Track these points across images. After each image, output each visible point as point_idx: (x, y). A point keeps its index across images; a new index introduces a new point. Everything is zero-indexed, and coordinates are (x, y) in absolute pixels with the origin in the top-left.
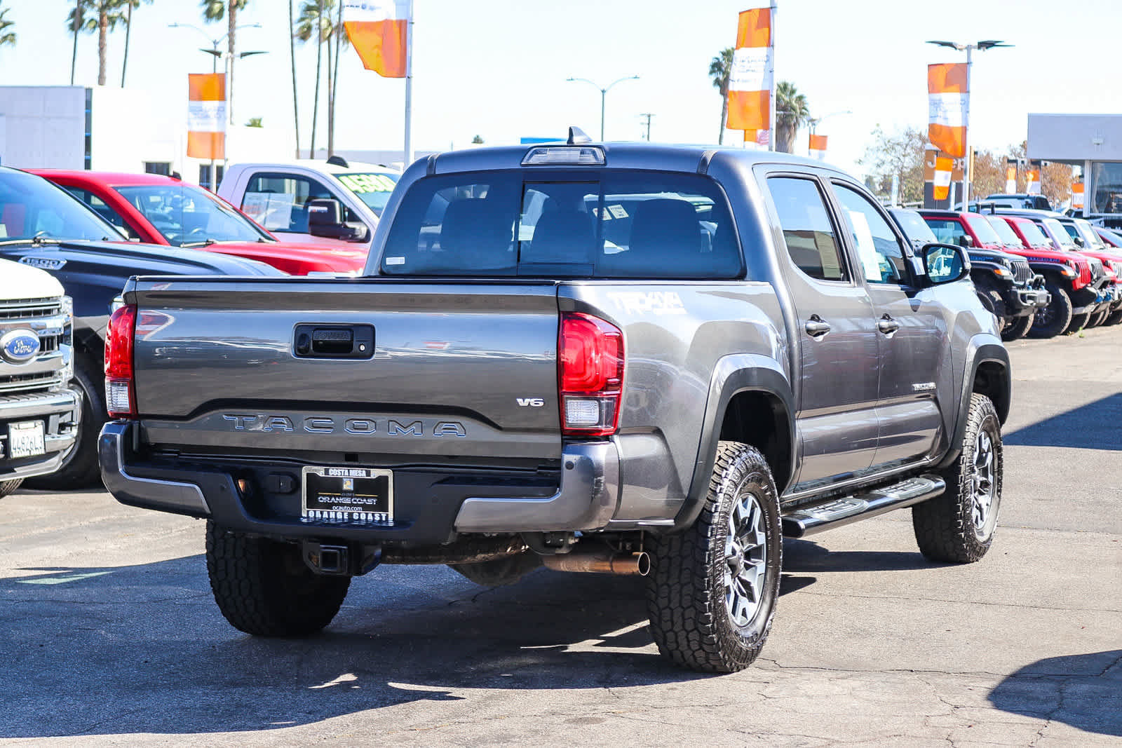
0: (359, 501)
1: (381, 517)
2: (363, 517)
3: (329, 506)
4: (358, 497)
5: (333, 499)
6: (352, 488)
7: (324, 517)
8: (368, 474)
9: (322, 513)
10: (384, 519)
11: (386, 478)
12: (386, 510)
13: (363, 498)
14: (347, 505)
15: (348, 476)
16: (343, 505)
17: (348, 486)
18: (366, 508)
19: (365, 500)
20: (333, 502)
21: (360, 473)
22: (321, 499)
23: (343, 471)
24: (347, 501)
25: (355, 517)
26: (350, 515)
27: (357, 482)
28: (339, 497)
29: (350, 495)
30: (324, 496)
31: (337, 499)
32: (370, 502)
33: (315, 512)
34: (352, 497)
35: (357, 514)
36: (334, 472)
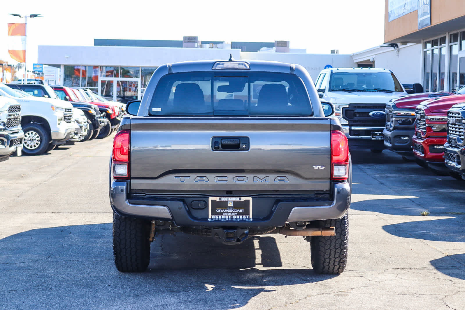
0: (236, 211)
1: (246, 217)
2: (238, 217)
3: (221, 213)
4: (235, 209)
5: (223, 210)
6: (232, 205)
7: (219, 218)
8: (240, 199)
9: (218, 216)
10: (248, 218)
11: (249, 200)
12: (248, 213)
13: (237, 209)
14: (230, 212)
15: (230, 200)
16: (228, 213)
17: (230, 204)
18: (239, 213)
19: (238, 210)
20: (223, 212)
21: (236, 199)
22: (218, 211)
23: (228, 198)
24: (230, 211)
25: (234, 217)
26: (232, 217)
27: (235, 203)
28: (226, 209)
29: (232, 208)
30: (219, 209)
31: (225, 210)
32: (241, 211)
33: (215, 216)
34: (232, 209)
35: (235, 216)
36: (224, 199)
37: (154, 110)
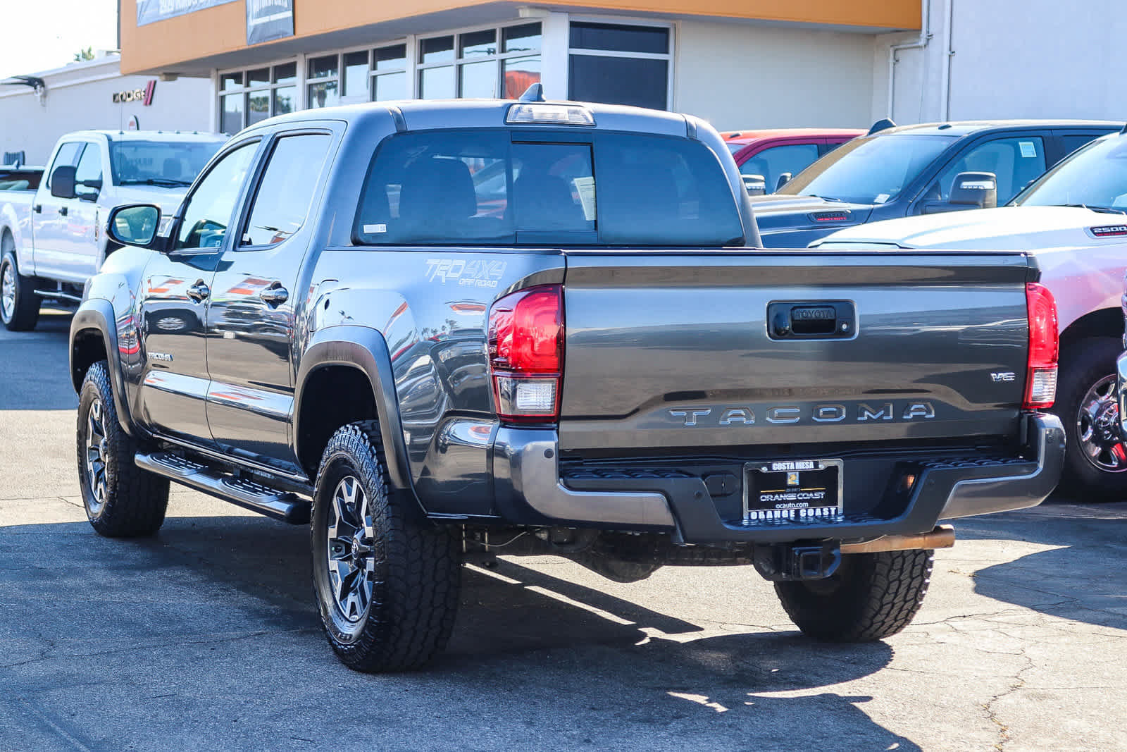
0: (805, 496)
1: (830, 511)
2: (811, 512)
3: (771, 505)
4: (803, 492)
5: (777, 496)
6: (797, 483)
7: (768, 517)
8: (816, 465)
9: (765, 513)
10: (833, 513)
11: (835, 468)
12: (835, 503)
13: (809, 492)
14: (792, 501)
15: (792, 469)
16: (787, 502)
17: (793, 480)
18: (812, 503)
19: (811, 495)
20: (777, 500)
21: (808, 465)
22: (763, 498)
23: (788, 464)
24: (792, 497)
25: (803, 513)
26: (797, 512)
27: (803, 475)
28: (783, 493)
29: (795, 490)
30: (766, 494)
31: (781, 496)
32: (817, 496)
33: (758, 512)
34: (797, 493)
35: (805, 511)
36: (778, 466)
37: (369, 229)
